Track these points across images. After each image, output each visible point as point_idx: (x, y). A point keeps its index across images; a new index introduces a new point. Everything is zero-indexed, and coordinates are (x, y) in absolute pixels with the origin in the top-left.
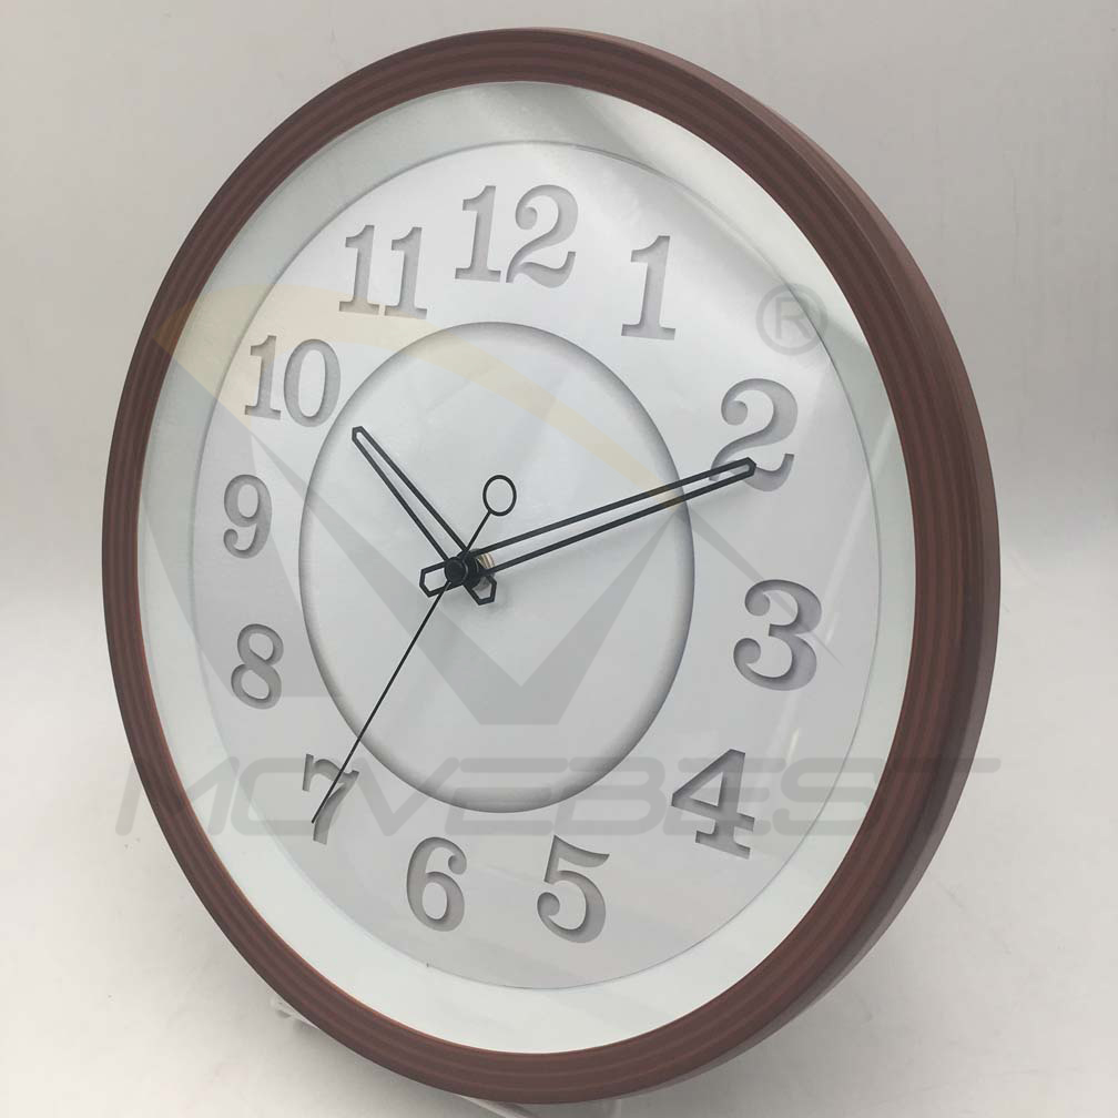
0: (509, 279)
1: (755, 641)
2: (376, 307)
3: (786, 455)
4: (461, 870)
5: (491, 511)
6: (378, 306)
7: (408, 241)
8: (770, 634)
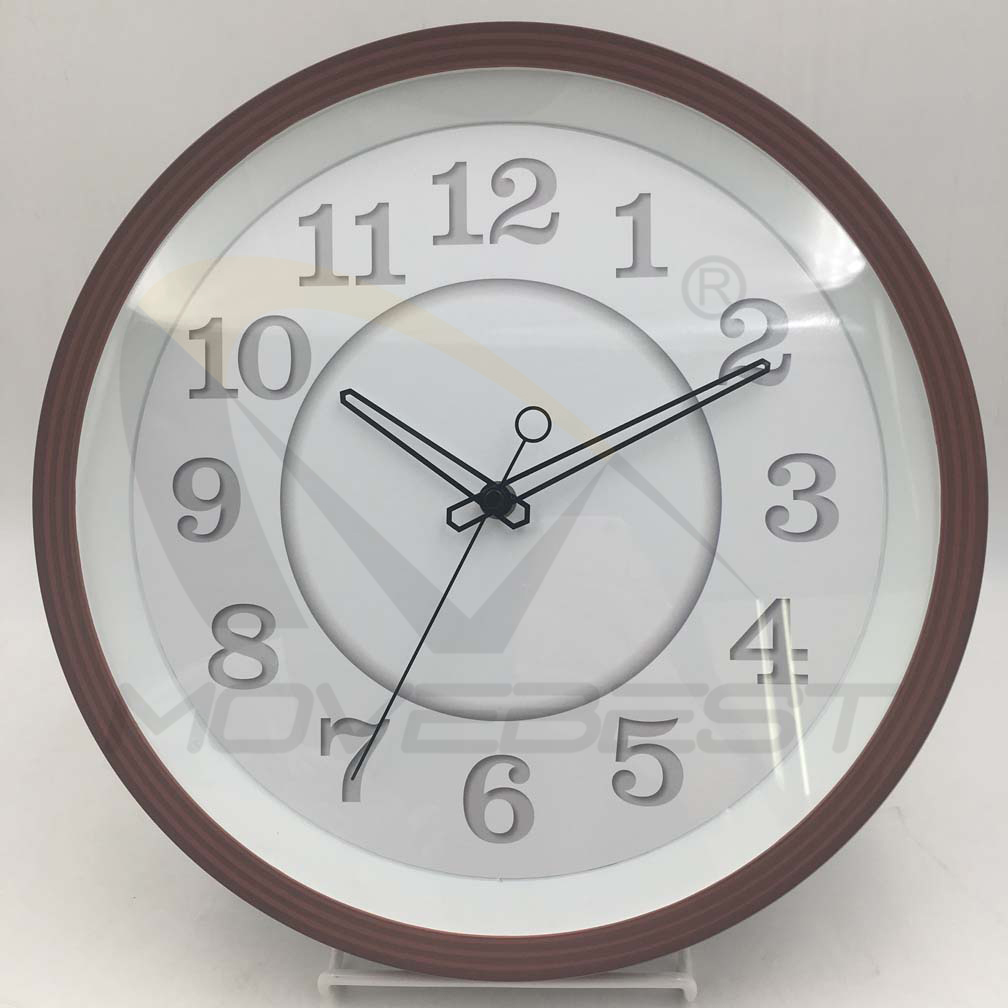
0: (492, 240)
1: (783, 507)
2: (345, 278)
3: (784, 355)
4: (526, 777)
5: (525, 440)
6: (347, 278)
7: (376, 216)
8: (795, 499)
